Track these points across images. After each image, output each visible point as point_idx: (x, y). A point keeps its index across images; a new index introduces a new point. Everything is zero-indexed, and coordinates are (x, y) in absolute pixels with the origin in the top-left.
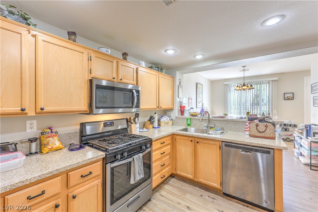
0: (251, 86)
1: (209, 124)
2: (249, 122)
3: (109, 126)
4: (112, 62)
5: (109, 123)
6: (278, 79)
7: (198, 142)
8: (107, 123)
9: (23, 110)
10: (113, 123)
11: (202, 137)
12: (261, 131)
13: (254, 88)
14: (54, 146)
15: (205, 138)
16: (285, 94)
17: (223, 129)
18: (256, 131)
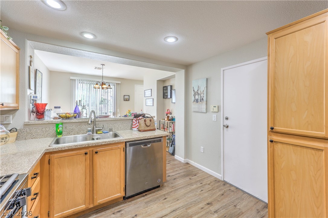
0: (109, 85)
1: (95, 126)
2: (135, 119)
6: (120, 83)
7: (96, 153)
11: (104, 143)
12: (148, 125)
13: (111, 88)
15: (107, 144)
16: (125, 96)
17: (112, 130)
18: (145, 126)
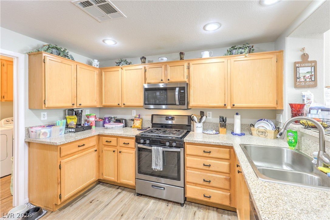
1: (321, 152)
3: (170, 120)
4: (162, 67)
5: (171, 118)
8: (169, 117)
9: (119, 104)
10: (174, 117)
14: (136, 125)
